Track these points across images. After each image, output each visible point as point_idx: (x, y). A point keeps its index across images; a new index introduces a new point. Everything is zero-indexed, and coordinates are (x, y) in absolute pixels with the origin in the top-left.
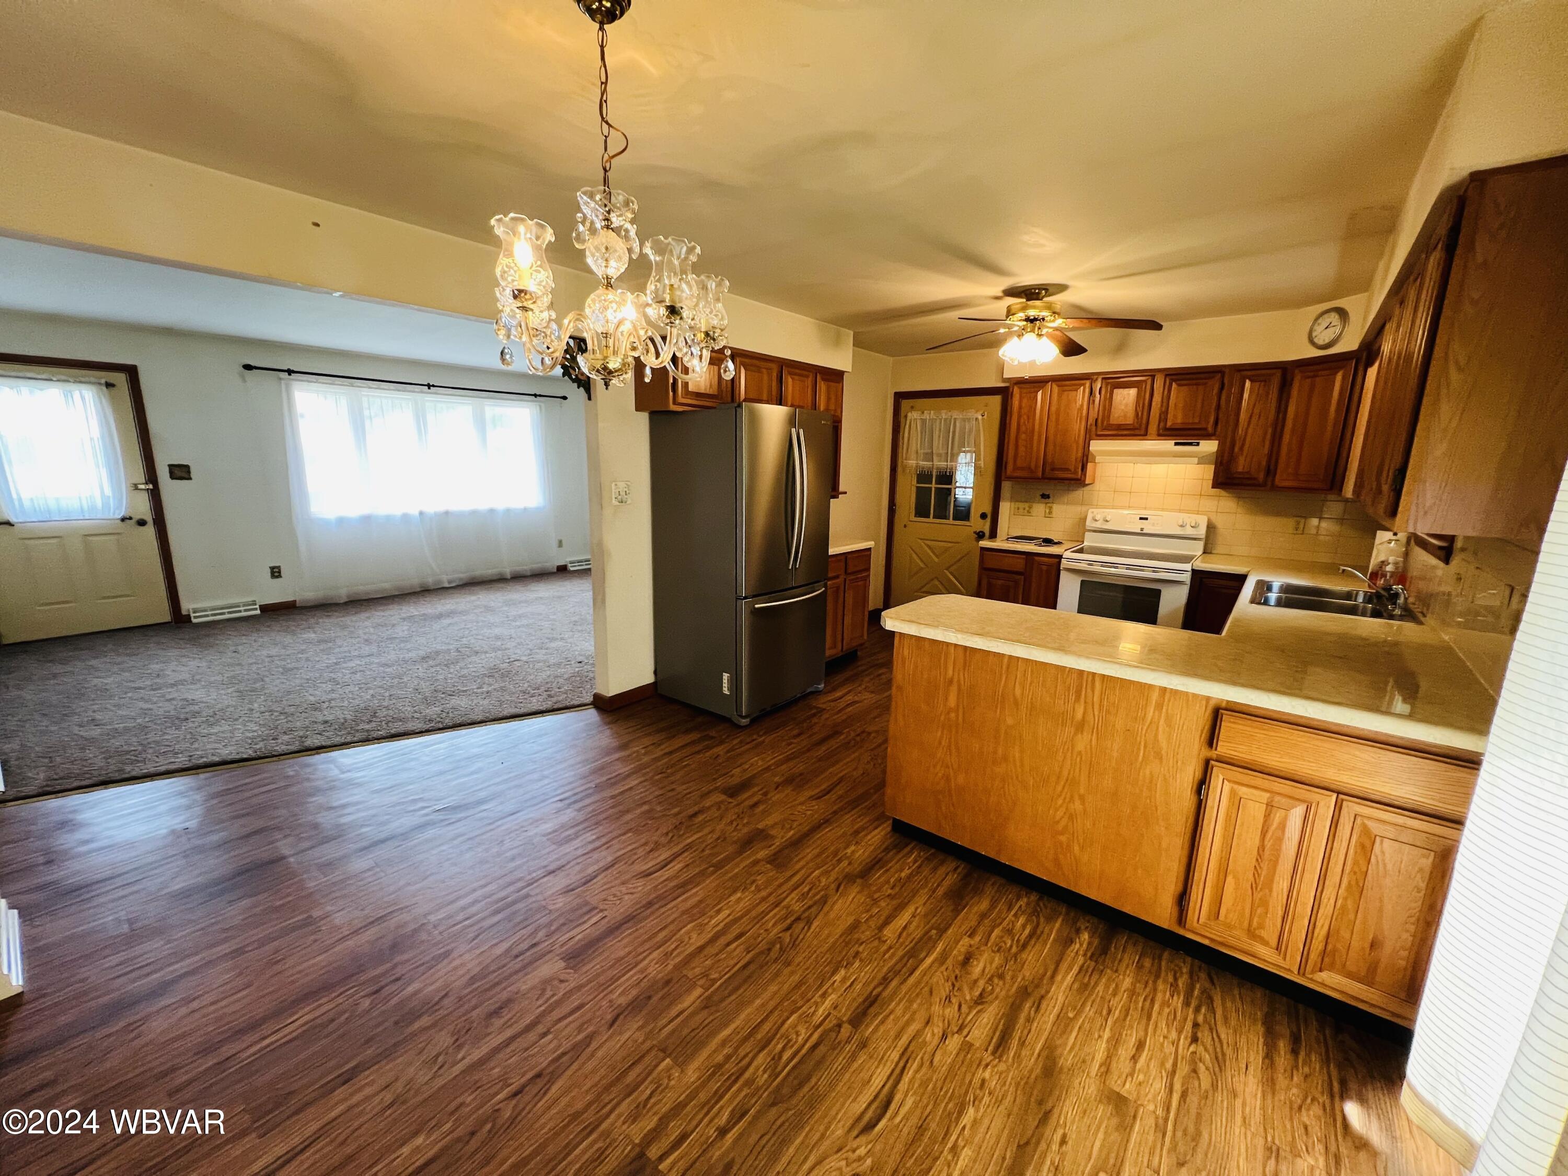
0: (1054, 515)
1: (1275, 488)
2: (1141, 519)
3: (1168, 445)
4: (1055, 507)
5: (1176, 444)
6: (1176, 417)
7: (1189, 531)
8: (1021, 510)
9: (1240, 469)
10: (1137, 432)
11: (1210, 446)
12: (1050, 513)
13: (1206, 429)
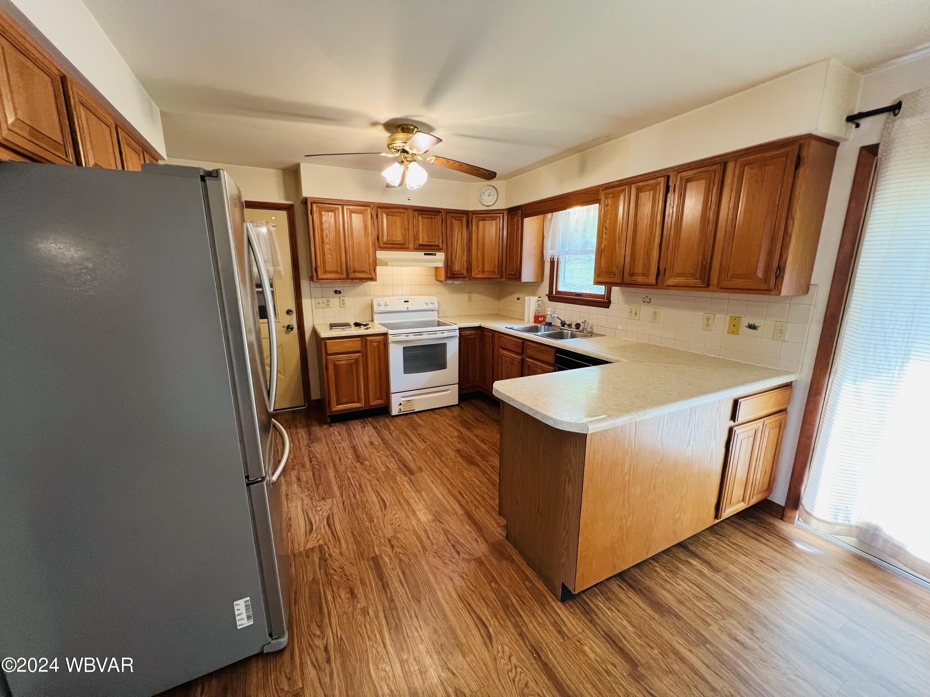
0: (346, 305)
1: (471, 278)
2: (405, 302)
3: (420, 255)
4: (346, 299)
5: (425, 254)
6: (423, 239)
7: (431, 307)
8: (321, 304)
9: (457, 269)
10: (404, 246)
11: (440, 256)
12: (344, 304)
13: (438, 246)
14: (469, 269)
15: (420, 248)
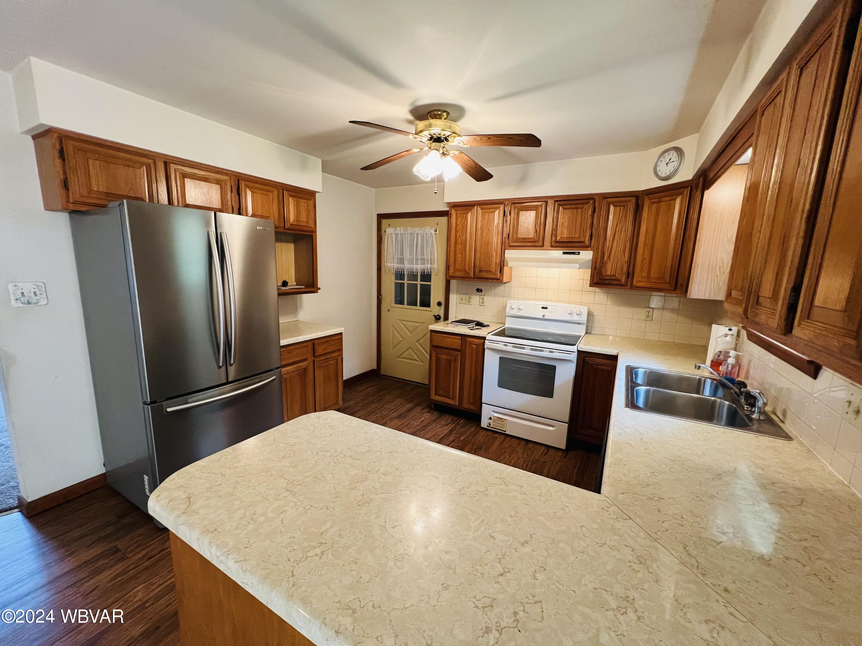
0: (485, 304)
1: (633, 287)
2: (543, 308)
3: (558, 254)
4: (486, 298)
5: (564, 253)
6: (563, 234)
7: (575, 318)
8: (464, 300)
9: (609, 273)
10: (537, 244)
11: (587, 255)
12: (483, 302)
13: (584, 242)
14: (630, 274)
15: (557, 244)
